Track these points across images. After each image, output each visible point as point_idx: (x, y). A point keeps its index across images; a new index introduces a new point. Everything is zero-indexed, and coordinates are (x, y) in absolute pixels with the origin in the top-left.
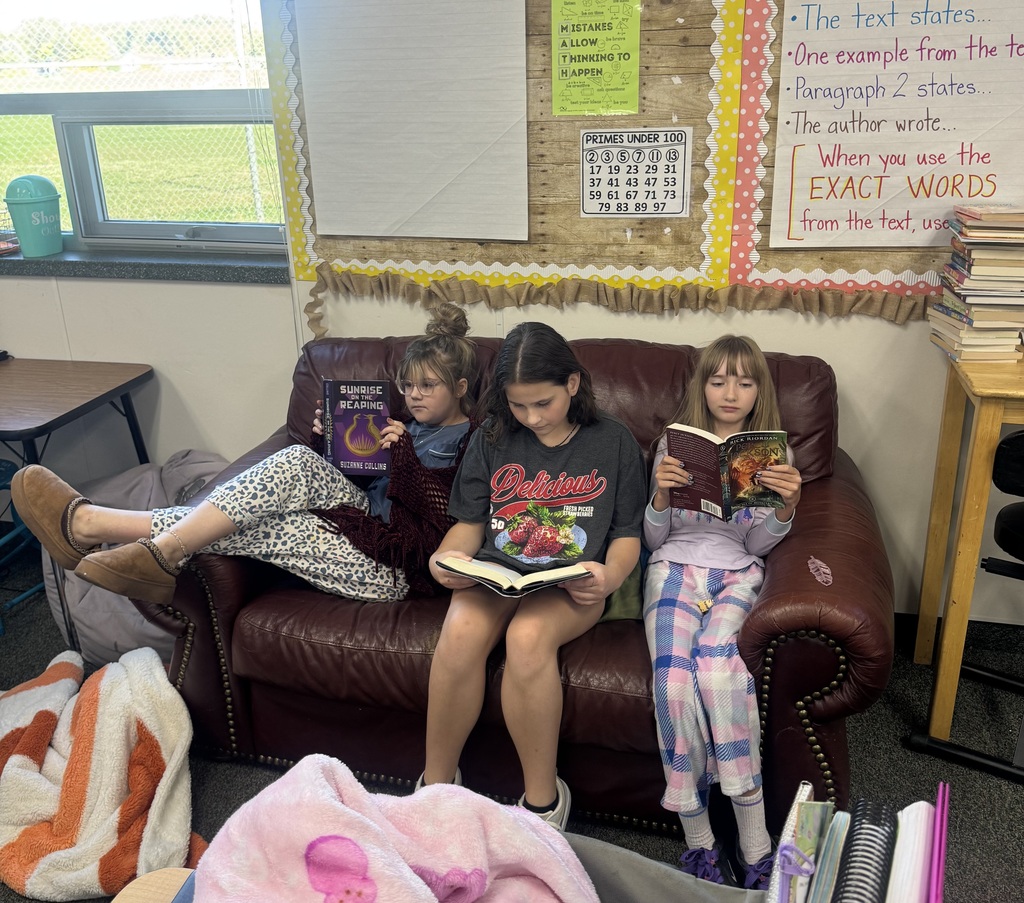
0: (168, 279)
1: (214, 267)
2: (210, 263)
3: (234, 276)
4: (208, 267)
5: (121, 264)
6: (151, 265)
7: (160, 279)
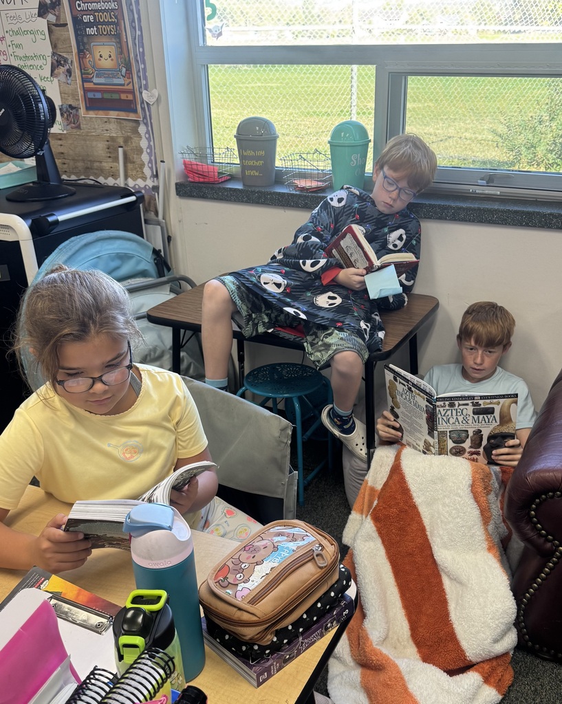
0: (473, 221)
1: (523, 212)
2: (516, 208)
3: (540, 222)
4: (516, 212)
5: (430, 205)
6: (460, 208)
7: (466, 221)
